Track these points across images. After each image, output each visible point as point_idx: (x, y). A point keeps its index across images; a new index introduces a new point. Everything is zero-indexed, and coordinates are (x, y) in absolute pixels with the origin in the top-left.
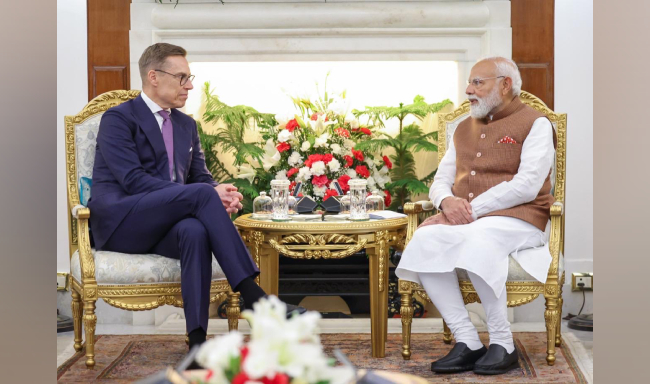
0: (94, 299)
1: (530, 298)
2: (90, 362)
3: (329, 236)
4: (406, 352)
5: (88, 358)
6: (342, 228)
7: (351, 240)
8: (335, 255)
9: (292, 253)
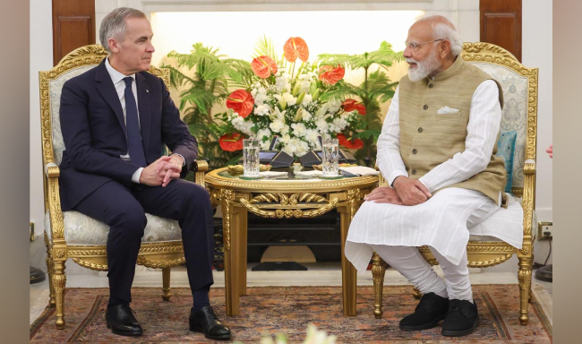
0: (64, 259)
1: (503, 258)
2: (60, 322)
3: (301, 195)
4: (377, 312)
5: (57, 318)
6: (314, 187)
7: (323, 199)
8: (307, 214)
9: (263, 213)
